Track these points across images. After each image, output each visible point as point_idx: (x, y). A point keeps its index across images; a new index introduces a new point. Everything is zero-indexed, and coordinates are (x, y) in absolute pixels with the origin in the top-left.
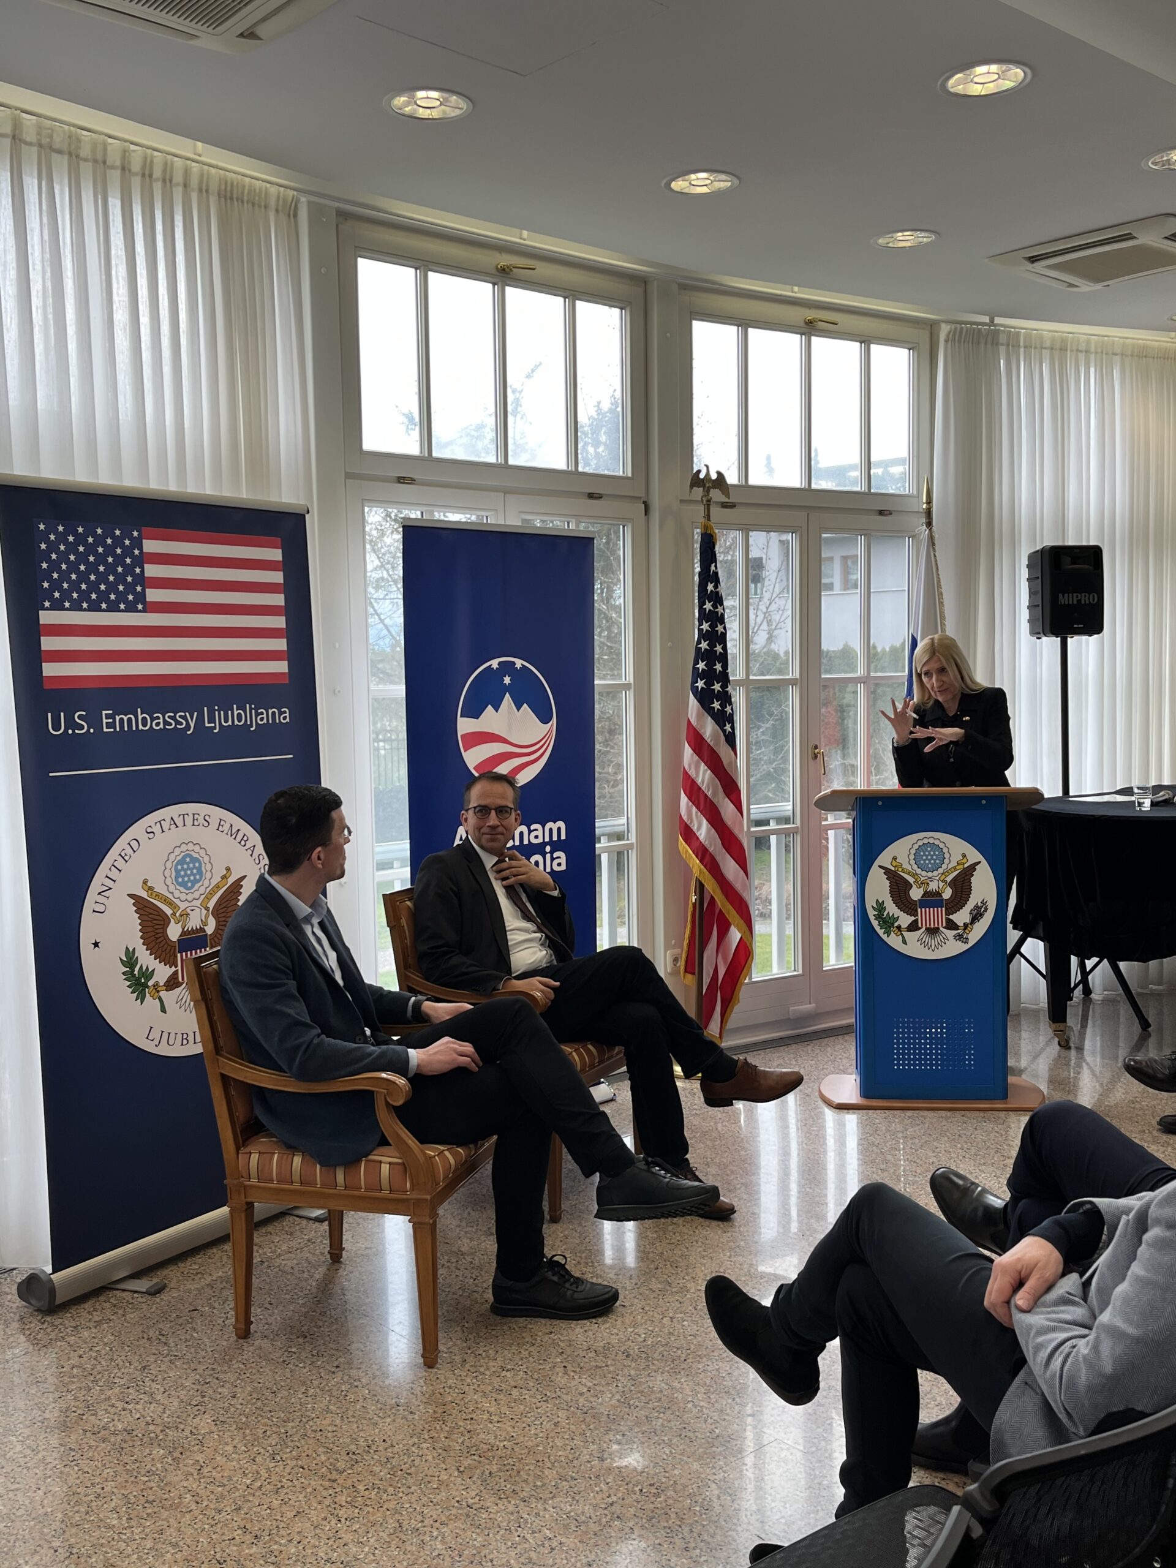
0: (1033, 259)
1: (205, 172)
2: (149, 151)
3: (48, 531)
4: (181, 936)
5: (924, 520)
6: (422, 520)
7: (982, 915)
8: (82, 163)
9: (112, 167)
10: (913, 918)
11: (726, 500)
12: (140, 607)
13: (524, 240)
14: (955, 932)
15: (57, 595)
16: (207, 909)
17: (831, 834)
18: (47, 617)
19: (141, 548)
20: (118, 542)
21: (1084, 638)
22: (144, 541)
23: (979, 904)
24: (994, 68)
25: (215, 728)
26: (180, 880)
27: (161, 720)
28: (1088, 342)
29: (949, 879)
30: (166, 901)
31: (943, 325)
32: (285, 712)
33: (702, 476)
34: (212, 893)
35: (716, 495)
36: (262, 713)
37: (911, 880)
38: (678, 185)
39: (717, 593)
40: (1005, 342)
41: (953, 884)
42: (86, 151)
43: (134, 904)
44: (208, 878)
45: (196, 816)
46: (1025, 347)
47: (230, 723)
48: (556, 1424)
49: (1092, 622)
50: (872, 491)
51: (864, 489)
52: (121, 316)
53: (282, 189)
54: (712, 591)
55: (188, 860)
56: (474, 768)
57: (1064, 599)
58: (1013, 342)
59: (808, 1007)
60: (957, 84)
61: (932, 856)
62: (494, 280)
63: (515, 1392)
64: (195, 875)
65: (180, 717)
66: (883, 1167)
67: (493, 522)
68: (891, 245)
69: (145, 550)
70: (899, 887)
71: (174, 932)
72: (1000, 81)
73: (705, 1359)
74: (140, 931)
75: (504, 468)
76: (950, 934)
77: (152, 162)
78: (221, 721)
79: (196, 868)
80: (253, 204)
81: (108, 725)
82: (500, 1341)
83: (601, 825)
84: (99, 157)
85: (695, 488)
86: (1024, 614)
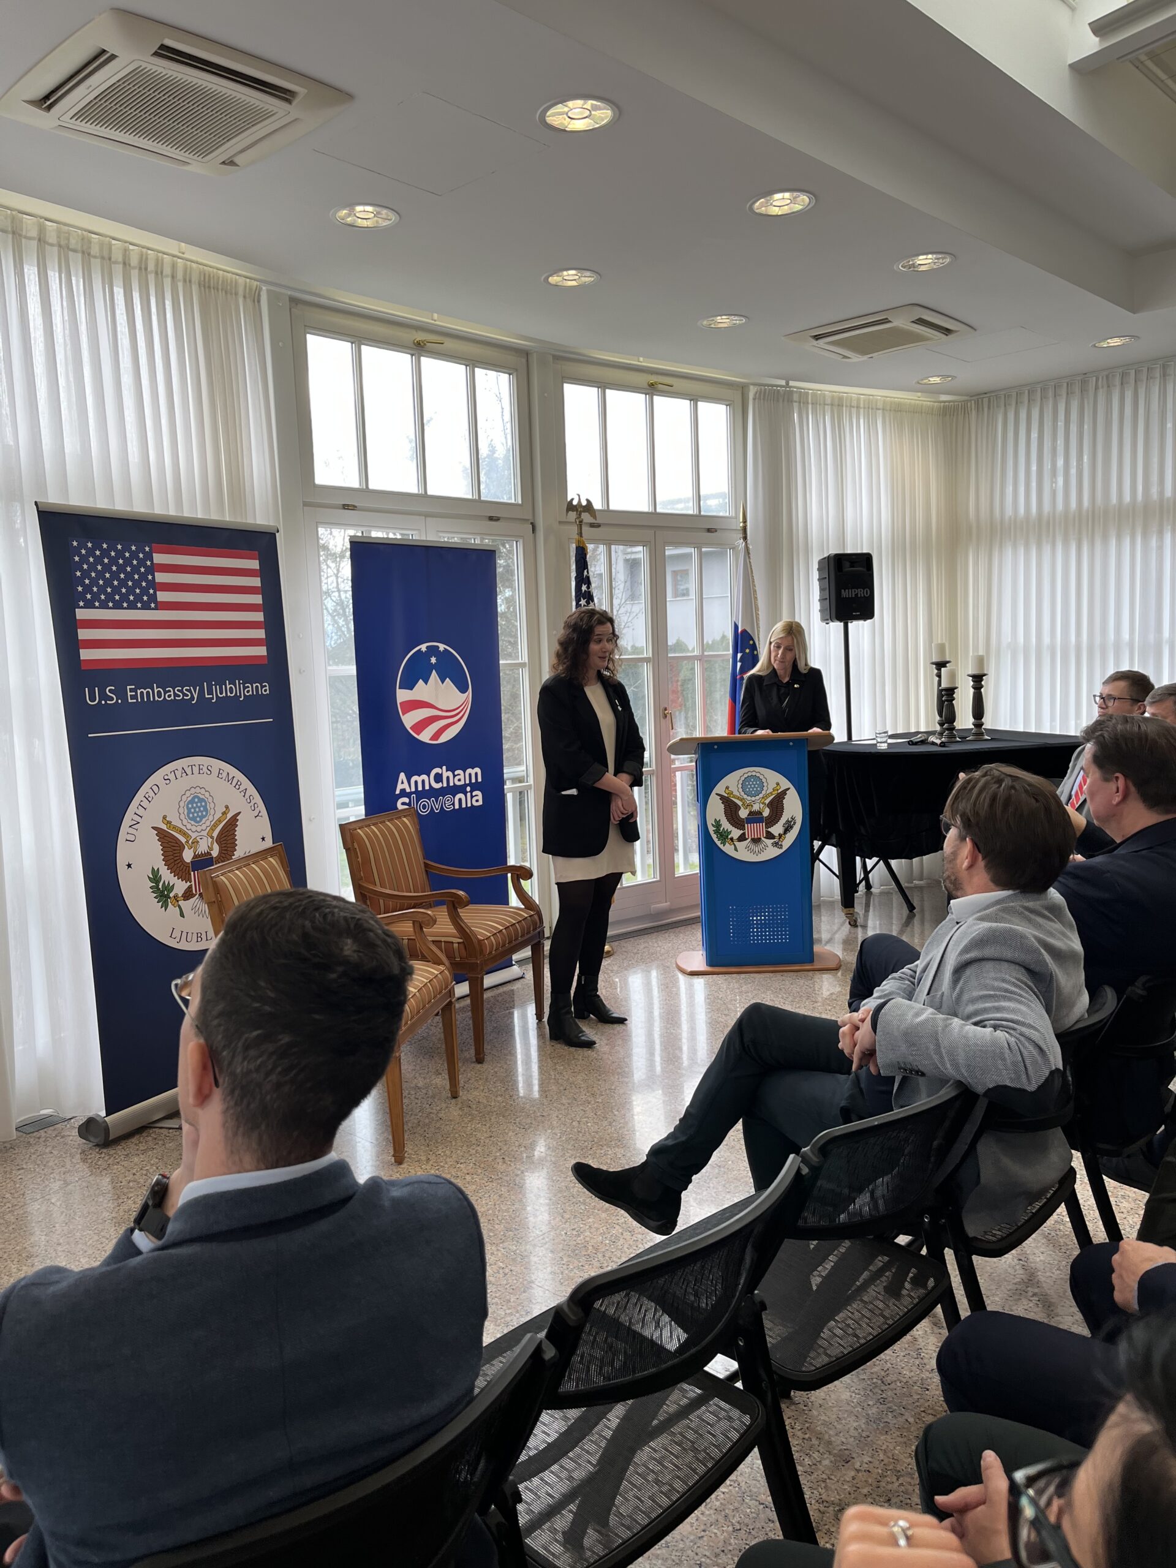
0: (817, 337)
1: (189, 266)
2: (144, 250)
3: (80, 547)
4: (193, 858)
5: (741, 536)
6: (362, 537)
7: (792, 827)
8: (92, 260)
9: (116, 263)
10: (742, 832)
11: (595, 522)
12: (153, 605)
13: (435, 321)
14: (772, 841)
15: (89, 596)
16: (212, 837)
17: (678, 774)
18: (81, 614)
19: (152, 560)
20: (134, 555)
21: (861, 622)
22: (154, 554)
23: (790, 819)
24: (787, 195)
25: (213, 698)
26: (191, 815)
27: (172, 693)
28: (858, 400)
29: (767, 801)
30: (181, 831)
31: (751, 387)
32: (265, 686)
33: (575, 503)
34: (215, 826)
35: (586, 517)
36: (248, 687)
37: (740, 803)
38: (553, 280)
39: (589, 592)
40: (798, 400)
41: (771, 805)
42: (95, 250)
43: (156, 834)
44: (212, 814)
45: (201, 767)
46: (812, 404)
47: (224, 694)
48: (500, 1196)
49: (866, 612)
50: (702, 513)
51: (696, 512)
52: (127, 379)
53: (248, 280)
54: (585, 591)
55: (196, 800)
56: (411, 728)
57: (845, 594)
58: (803, 399)
59: (664, 905)
60: (760, 206)
61: (754, 785)
62: (412, 352)
63: (468, 1178)
64: (202, 812)
65: (186, 690)
66: (726, 1012)
67: (418, 538)
68: (712, 326)
69: (155, 562)
70: (731, 809)
71: (188, 856)
72: (792, 205)
73: (605, 1147)
74: (162, 855)
75: (424, 497)
76: (769, 842)
77: (147, 259)
78: (216, 694)
79: (203, 806)
80: (226, 293)
81: (132, 697)
82: (454, 1143)
83: (508, 772)
84: (106, 254)
85: (570, 512)
86: (816, 606)
